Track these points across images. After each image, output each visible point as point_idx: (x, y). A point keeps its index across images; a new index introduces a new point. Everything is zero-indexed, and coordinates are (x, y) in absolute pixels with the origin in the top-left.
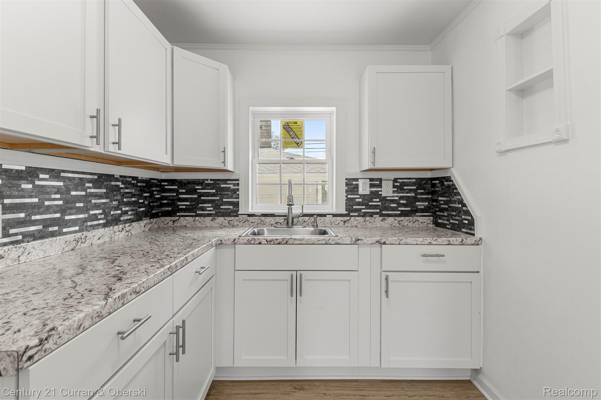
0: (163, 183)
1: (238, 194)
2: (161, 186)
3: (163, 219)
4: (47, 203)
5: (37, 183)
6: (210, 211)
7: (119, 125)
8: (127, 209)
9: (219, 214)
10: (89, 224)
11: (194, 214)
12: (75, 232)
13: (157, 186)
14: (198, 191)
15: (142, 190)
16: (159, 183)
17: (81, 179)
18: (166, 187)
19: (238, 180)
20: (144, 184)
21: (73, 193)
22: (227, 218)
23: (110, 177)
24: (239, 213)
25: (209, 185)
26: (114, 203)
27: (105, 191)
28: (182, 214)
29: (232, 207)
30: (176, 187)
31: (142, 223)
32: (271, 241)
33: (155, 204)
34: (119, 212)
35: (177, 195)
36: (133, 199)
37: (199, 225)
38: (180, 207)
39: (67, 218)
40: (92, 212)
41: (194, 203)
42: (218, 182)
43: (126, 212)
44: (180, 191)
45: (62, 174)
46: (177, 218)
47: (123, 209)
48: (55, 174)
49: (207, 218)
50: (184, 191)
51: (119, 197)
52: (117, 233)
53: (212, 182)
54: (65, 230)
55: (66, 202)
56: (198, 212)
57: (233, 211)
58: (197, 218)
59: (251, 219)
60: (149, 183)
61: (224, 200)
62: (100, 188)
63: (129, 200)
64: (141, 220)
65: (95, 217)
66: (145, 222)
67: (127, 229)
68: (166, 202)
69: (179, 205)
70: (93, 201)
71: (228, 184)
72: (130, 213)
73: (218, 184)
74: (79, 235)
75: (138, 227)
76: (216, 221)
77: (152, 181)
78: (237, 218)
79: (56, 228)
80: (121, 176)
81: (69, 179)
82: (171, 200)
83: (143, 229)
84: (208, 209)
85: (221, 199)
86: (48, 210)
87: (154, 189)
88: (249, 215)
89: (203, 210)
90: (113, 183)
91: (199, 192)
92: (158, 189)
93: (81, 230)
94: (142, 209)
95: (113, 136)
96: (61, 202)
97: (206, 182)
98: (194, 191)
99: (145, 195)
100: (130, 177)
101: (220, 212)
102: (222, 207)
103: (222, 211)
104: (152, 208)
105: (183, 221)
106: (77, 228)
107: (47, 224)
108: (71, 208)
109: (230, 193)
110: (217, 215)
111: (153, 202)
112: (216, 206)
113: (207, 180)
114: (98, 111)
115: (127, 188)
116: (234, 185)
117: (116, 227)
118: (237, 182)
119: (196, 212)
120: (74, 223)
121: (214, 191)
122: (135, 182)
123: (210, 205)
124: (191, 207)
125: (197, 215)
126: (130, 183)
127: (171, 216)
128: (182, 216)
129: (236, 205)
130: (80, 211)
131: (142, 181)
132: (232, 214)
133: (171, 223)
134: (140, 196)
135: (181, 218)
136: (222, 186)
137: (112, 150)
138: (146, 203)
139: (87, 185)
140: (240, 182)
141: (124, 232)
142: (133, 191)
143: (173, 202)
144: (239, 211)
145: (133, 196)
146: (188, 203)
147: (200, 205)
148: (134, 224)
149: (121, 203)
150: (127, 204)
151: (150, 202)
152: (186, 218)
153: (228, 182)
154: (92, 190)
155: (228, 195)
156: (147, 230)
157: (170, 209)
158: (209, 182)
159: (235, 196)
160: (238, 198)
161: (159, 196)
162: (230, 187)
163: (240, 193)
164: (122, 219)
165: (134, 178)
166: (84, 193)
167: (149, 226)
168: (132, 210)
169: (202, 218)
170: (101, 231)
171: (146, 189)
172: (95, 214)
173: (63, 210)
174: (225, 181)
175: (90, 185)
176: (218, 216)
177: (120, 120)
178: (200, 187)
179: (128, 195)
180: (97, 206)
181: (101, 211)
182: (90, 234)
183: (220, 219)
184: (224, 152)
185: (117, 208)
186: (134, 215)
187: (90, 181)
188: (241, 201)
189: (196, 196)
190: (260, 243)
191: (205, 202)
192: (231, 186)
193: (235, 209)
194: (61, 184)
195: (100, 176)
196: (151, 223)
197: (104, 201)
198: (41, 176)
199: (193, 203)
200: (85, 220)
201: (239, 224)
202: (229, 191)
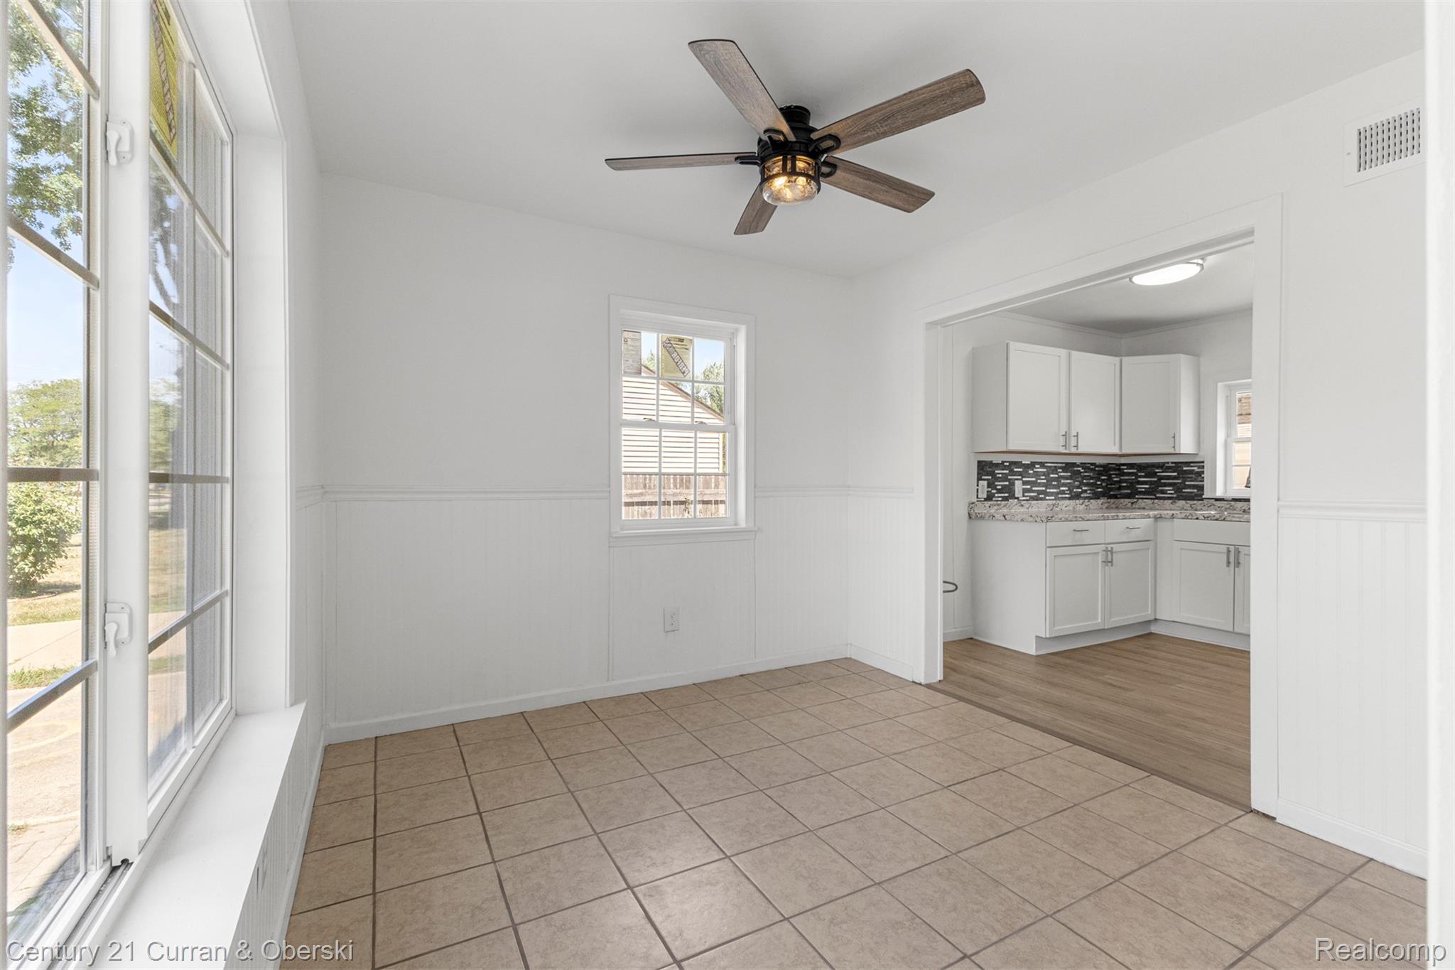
0: (1122, 467)
1: (1203, 478)
2: (1119, 469)
3: (1122, 500)
4: (1039, 481)
5: (1035, 470)
6: (1171, 494)
7: (1077, 436)
8: (1086, 488)
9: (1181, 498)
10: (1060, 496)
11: (1154, 497)
12: (1052, 500)
13: (1115, 469)
14: (1158, 474)
15: (1100, 473)
16: (1118, 467)
17: (1055, 467)
18: (1125, 471)
19: (1203, 462)
20: (1102, 469)
21: (1052, 476)
22: (1188, 502)
23: (1074, 465)
24: (1204, 497)
25: (1170, 468)
26: (1076, 483)
27: (1069, 474)
28: (1141, 497)
29: (1196, 491)
30: (1135, 471)
31: (1100, 502)
32: (1208, 517)
33: (1113, 486)
34: (1080, 490)
35: (1136, 478)
36: (1092, 481)
37: (1157, 507)
38: (1139, 490)
39: (1048, 490)
40: (1062, 489)
41: (1154, 486)
42: (1180, 465)
43: (1085, 491)
44: (1139, 474)
45: (1046, 465)
46: (1136, 500)
47: (1083, 488)
48: (1042, 464)
49: (1166, 501)
50: (1143, 474)
51: (1080, 479)
52: (1078, 506)
53: (1174, 465)
54: (1047, 498)
55: (1047, 481)
56: (1158, 495)
57: (1196, 495)
58: (1156, 501)
59: (1218, 503)
60: (1106, 469)
61: (1187, 483)
62: (1066, 472)
63: (1088, 481)
64: (1099, 498)
65: (1063, 492)
66: (1102, 501)
67: (1087, 504)
68: (1125, 484)
69: (1138, 488)
70: (1062, 481)
71: (1192, 466)
72: (1089, 492)
73: (1180, 467)
74: (1054, 502)
75: (1095, 503)
76: (1177, 505)
77: (1110, 466)
78: (1200, 502)
79: (1043, 496)
80: (1081, 463)
81: (1049, 467)
82: (1130, 483)
83: (1101, 506)
84: (1169, 492)
85: (1184, 482)
86: (1040, 485)
87: (1112, 472)
88: (1217, 500)
89: (1162, 493)
90: (1076, 469)
91: (1159, 476)
92: (1117, 472)
93: (1055, 499)
94: (1099, 490)
95: (1073, 442)
96: (1045, 481)
97: (1167, 465)
98: (1155, 474)
99: (1103, 478)
100: (1089, 463)
101: (1181, 496)
102: (1184, 490)
103: (1184, 494)
104: (1111, 489)
105: (1141, 503)
106: (1053, 498)
107: (1039, 492)
108: (1050, 485)
109: (1194, 476)
110: (1178, 498)
111: (1111, 484)
112: (1178, 489)
113: (1168, 463)
114: (1066, 432)
115: (1086, 472)
116: (1199, 467)
117: (1078, 501)
118: (1202, 464)
119: (1155, 495)
120: (1052, 494)
121: (1176, 474)
122: (1093, 467)
123: (1171, 488)
124: (1151, 490)
125: (1157, 498)
126: (1089, 468)
127: (1129, 498)
128: (1141, 498)
129: (1201, 488)
130: (1055, 487)
131: (1100, 466)
132: (1196, 498)
133: (1129, 505)
134: (1099, 479)
135: (1140, 500)
136: (1185, 468)
137: (1073, 450)
138: (1103, 484)
139: (1059, 470)
140: (1205, 464)
141: (1083, 506)
142: (1091, 474)
143: (1132, 485)
144: (1203, 494)
145: (1092, 478)
146: (1147, 486)
147: (1160, 488)
148: (1092, 501)
149: (1082, 484)
150: (1086, 485)
151: (1107, 485)
152: (1145, 500)
153: (1192, 465)
154: (1062, 474)
155: (1191, 478)
156: (1104, 507)
157: (1129, 491)
158: (1170, 465)
159: (1200, 479)
160: (1203, 481)
161: (1118, 479)
162: (1194, 470)
163: (1205, 475)
164: (1082, 495)
165: (1092, 464)
166: (1057, 476)
167: (1106, 505)
168: (1091, 490)
169: (1162, 501)
170: (1067, 502)
171: (1103, 473)
172: (1063, 490)
173: (1046, 485)
174: (1188, 464)
175: (1061, 470)
176: (1180, 500)
177: (1078, 433)
178: (1160, 470)
179: (1087, 478)
180: (1064, 485)
181: (1067, 489)
182: (1061, 502)
183: (1181, 503)
184: (1174, 437)
185: (1078, 487)
186: (1092, 493)
187: (1060, 468)
188: (1207, 484)
189: (1156, 479)
190: (1197, 519)
191: (1165, 485)
192: (1196, 468)
193: (1199, 492)
194: (1045, 470)
195: (1067, 464)
196: (1109, 502)
197: (1069, 481)
198: (1037, 466)
199: (1152, 486)
200: (1058, 493)
201: (1203, 508)
202: (1193, 474)
